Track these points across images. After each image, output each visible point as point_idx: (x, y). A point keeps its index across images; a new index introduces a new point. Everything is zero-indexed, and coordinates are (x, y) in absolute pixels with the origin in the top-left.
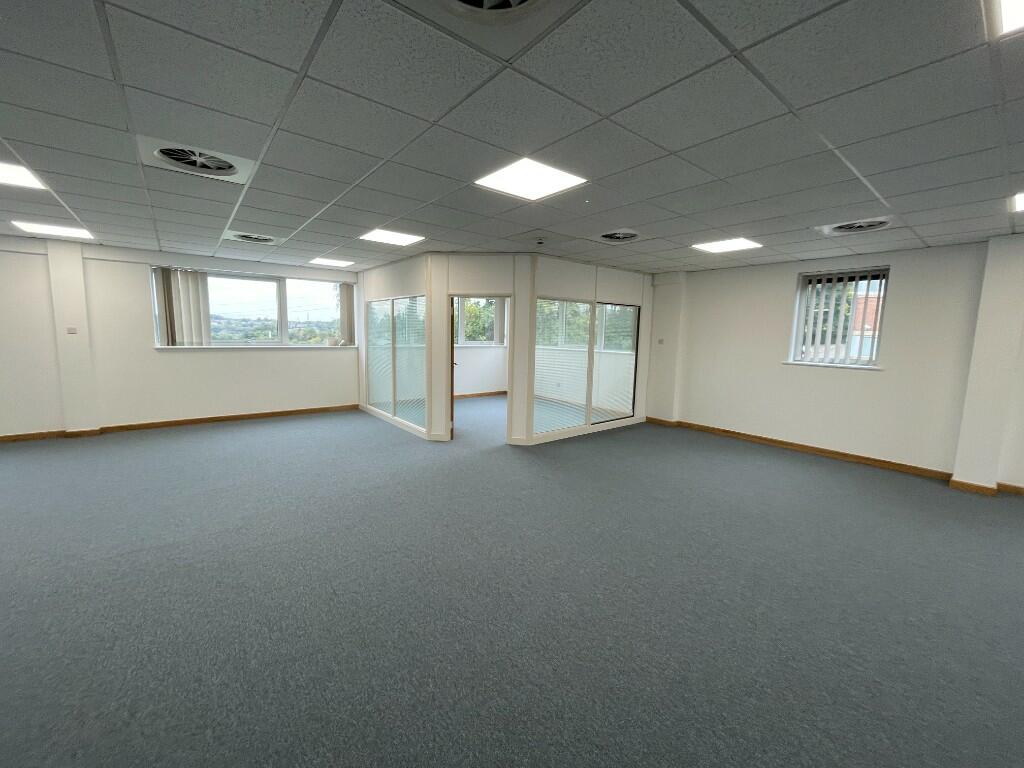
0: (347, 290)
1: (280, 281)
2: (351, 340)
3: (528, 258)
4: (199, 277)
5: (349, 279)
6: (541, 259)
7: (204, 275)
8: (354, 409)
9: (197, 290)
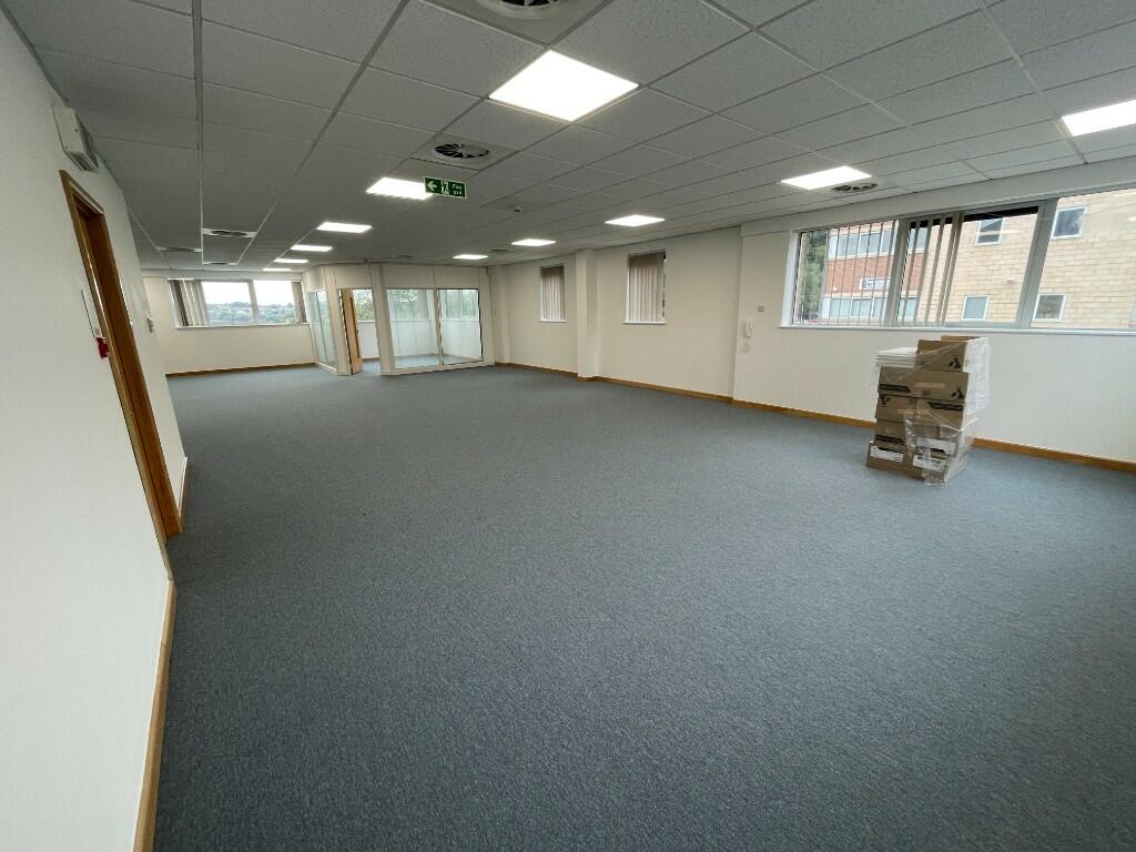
0: (297, 286)
1: (250, 282)
2: (305, 320)
3: (377, 266)
4: (197, 283)
5: (298, 279)
6: (386, 267)
7: (199, 281)
8: (313, 365)
9: (196, 292)
